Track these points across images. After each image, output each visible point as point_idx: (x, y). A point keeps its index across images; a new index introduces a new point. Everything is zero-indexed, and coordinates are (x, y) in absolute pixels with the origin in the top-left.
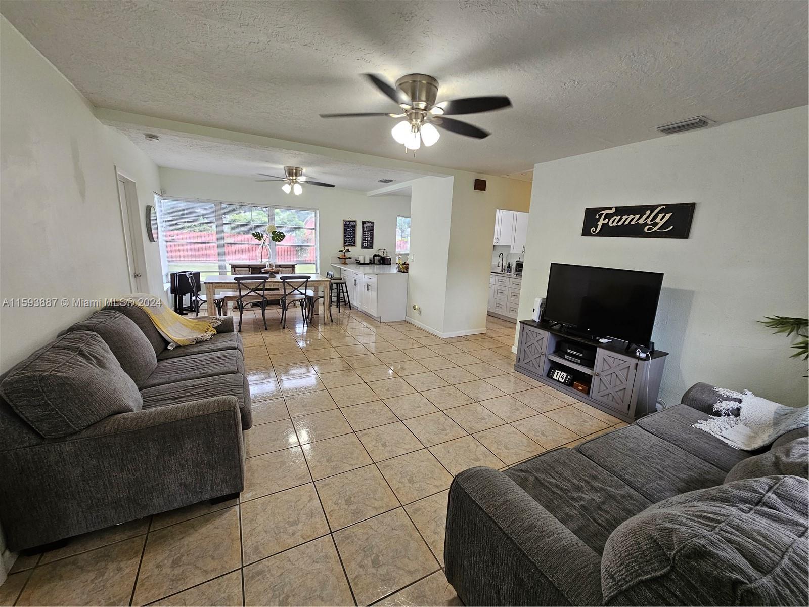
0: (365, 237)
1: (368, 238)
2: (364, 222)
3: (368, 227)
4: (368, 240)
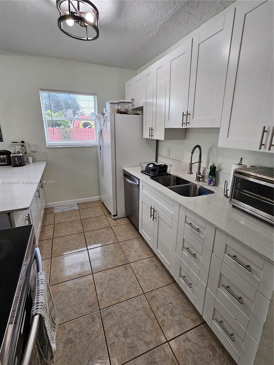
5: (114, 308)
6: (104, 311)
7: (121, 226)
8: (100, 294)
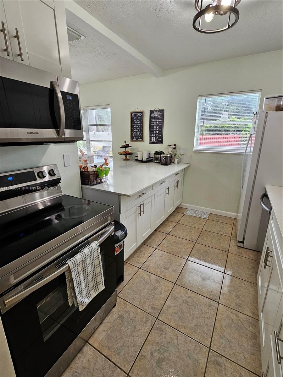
0: (154, 130)
1: (156, 131)
2: (152, 112)
3: (156, 117)
4: (156, 133)
5: (169, 330)
6: (159, 323)
7: (241, 258)
8: (167, 306)
